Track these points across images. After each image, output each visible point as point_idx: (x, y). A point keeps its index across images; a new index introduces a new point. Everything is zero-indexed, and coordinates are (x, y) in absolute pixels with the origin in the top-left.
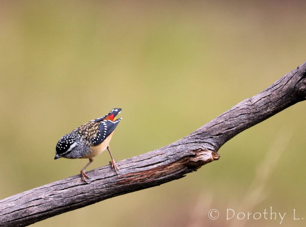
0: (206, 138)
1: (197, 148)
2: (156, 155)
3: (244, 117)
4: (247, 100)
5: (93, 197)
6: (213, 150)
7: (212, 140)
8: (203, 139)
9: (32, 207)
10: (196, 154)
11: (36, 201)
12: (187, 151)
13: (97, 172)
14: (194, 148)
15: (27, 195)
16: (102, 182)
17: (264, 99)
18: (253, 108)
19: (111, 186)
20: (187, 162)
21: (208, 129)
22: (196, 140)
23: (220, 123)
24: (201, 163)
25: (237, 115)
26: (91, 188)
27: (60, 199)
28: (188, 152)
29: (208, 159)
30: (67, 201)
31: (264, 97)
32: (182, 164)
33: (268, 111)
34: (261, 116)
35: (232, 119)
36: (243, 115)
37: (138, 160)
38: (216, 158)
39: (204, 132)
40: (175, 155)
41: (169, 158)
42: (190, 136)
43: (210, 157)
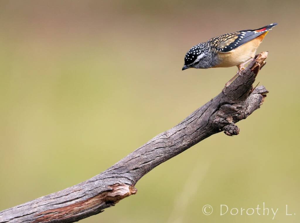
0: (123, 173)
1: (115, 183)
2: (74, 191)
3: (160, 151)
4: (163, 133)
6: (130, 185)
7: (129, 175)
8: (120, 174)
10: (113, 189)
12: (104, 186)
13: (16, 210)
14: (112, 183)
16: (21, 219)
17: (179, 132)
18: (169, 142)
20: (105, 197)
21: (125, 164)
22: (113, 175)
23: (136, 157)
24: (119, 198)
25: (153, 148)
29: (125, 193)
31: (179, 131)
32: (100, 199)
33: (183, 144)
34: (177, 149)
35: (148, 153)
36: (158, 149)
37: (56, 196)
38: (134, 192)
39: (121, 166)
40: (92, 191)
41: (86, 194)
42: (108, 171)
43: (127, 192)
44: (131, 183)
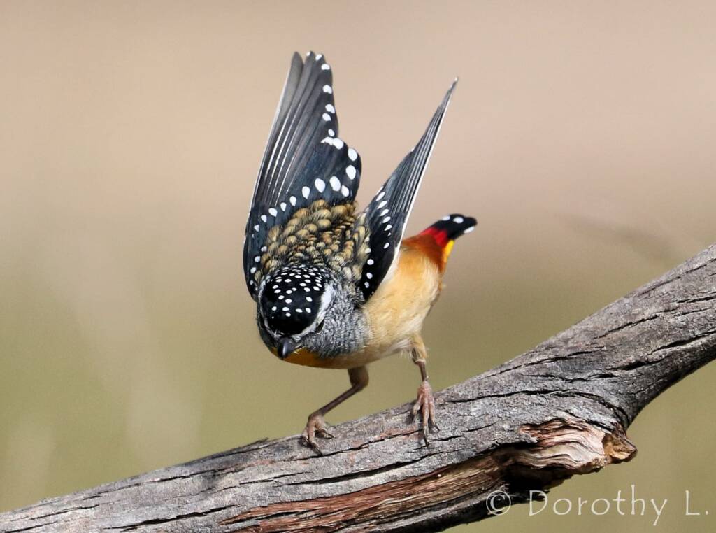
0: (584, 377)
1: (549, 418)
2: (384, 434)
6: (608, 429)
7: (609, 387)
8: (572, 381)
10: (539, 441)
12: (506, 426)
13: (151, 491)
14: (536, 416)
20: (506, 464)
21: (597, 340)
22: (546, 383)
23: (643, 320)
24: (558, 474)
28: (509, 431)
29: (586, 462)
32: (489, 471)
35: (691, 306)
38: (622, 456)
39: (580, 350)
40: (458, 439)
41: (434, 451)
42: (526, 365)
43: (595, 456)
44: (614, 421)
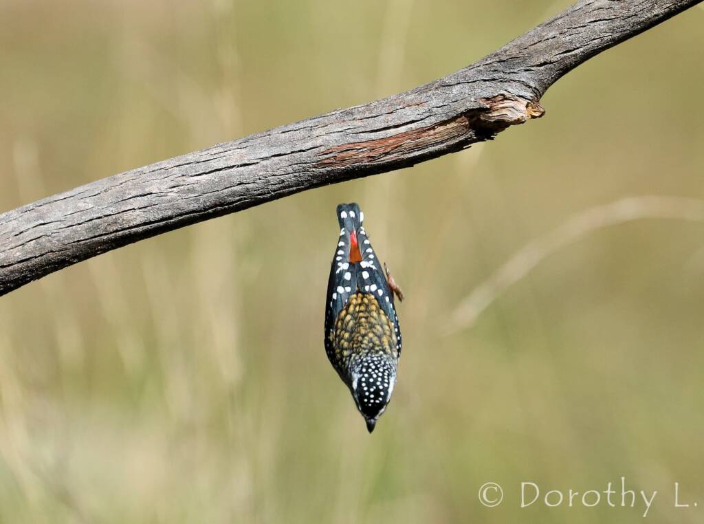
0: (515, 71)
1: (496, 94)
2: (405, 105)
3: (602, 27)
5: (266, 191)
6: (529, 100)
7: (529, 76)
8: (509, 73)
9: (130, 212)
10: (491, 107)
11: (138, 198)
12: (473, 99)
13: (277, 138)
14: (489, 93)
15: (121, 184)
16: (285, 160)
18: (623, 8)
19: (305, 170)
20: (473, 120)
21: (523, 51)
22: (494, 75)
23: (548, 39)
24: (502, 125)
25: (587, 21)
26: (261, 174)
27: (193, 195)
28: (474, 102)
29: (516, 118)
30: (208, 199)
32: (463, 124)
33: (655, 12)
34: (640, 23)
35: (574, 31)
36: (598, 23)
37: (367, 115)
38: (537, 114)
39: (513, 56)
40: (446, 107)
41: (433, 114)
42: (484, 65)
43: (522, 115)
44: (532, 95)
